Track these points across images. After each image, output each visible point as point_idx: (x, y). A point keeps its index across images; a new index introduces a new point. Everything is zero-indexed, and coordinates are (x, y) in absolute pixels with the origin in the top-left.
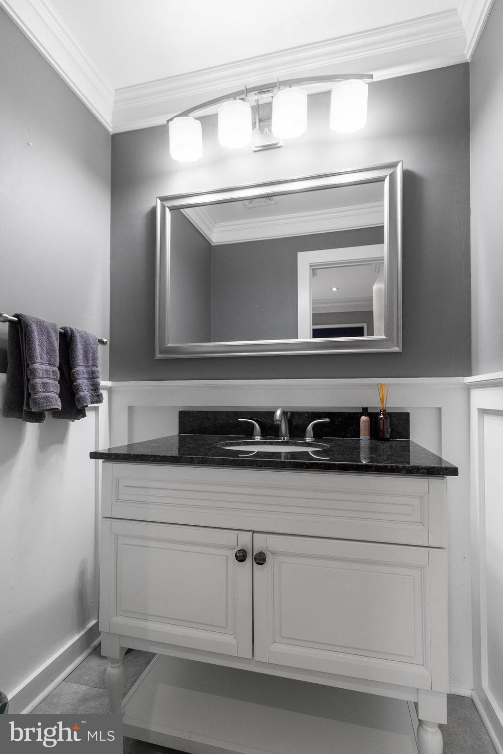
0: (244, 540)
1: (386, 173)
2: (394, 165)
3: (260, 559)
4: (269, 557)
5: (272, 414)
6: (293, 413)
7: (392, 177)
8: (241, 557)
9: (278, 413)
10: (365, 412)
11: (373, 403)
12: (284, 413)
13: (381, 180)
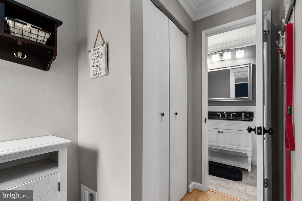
0: (220, 130)
1: (249, 65)
2: (251, 64)
3: (222, 132)
4: (223, 132)
5: (224, 112)
6: (228, 112)
7: (250, 66)
8: (219, 132)
9: (225, 112)
10: (243, 112)
11: (245, 110)
12: (226, 112)
13: (248, 66)
